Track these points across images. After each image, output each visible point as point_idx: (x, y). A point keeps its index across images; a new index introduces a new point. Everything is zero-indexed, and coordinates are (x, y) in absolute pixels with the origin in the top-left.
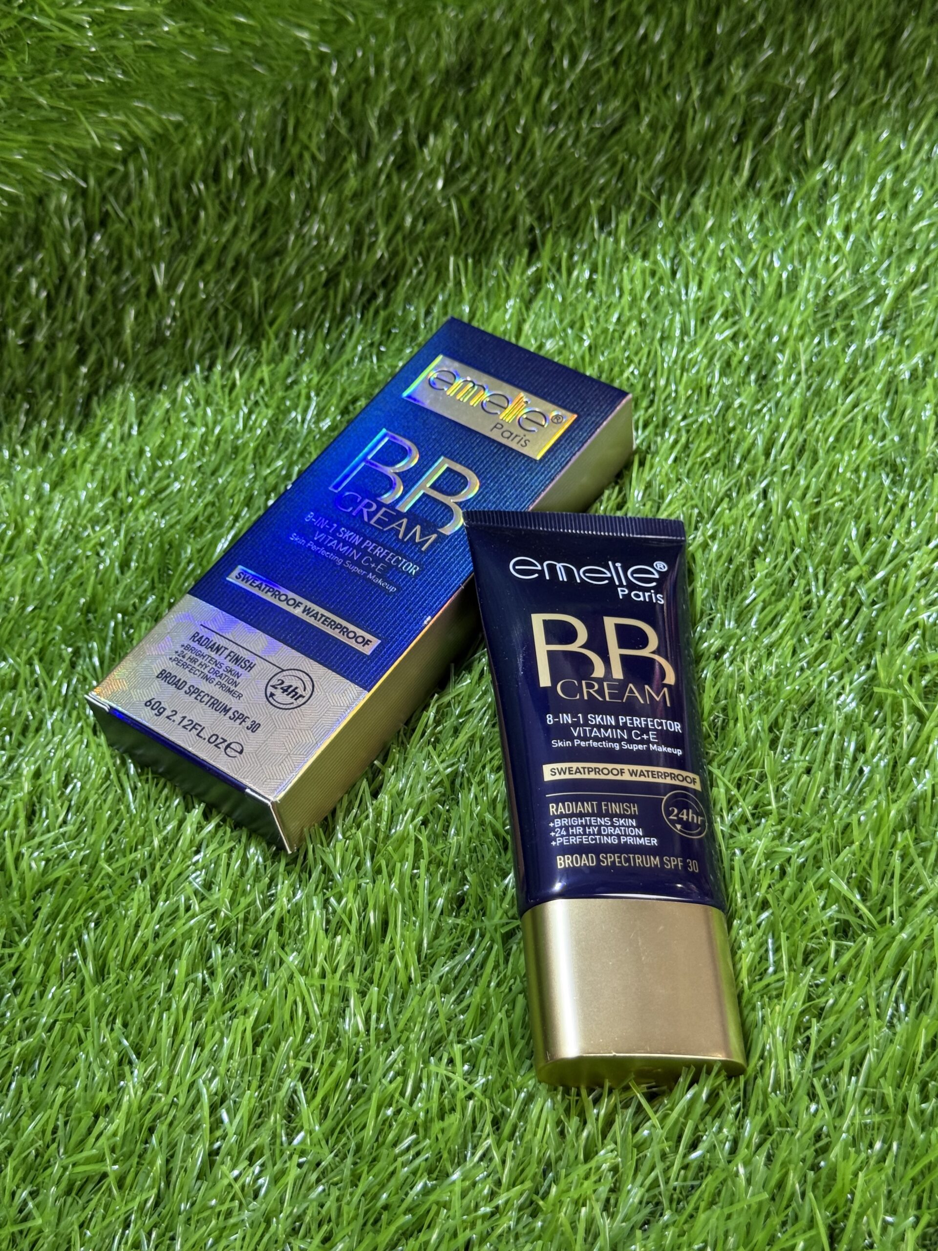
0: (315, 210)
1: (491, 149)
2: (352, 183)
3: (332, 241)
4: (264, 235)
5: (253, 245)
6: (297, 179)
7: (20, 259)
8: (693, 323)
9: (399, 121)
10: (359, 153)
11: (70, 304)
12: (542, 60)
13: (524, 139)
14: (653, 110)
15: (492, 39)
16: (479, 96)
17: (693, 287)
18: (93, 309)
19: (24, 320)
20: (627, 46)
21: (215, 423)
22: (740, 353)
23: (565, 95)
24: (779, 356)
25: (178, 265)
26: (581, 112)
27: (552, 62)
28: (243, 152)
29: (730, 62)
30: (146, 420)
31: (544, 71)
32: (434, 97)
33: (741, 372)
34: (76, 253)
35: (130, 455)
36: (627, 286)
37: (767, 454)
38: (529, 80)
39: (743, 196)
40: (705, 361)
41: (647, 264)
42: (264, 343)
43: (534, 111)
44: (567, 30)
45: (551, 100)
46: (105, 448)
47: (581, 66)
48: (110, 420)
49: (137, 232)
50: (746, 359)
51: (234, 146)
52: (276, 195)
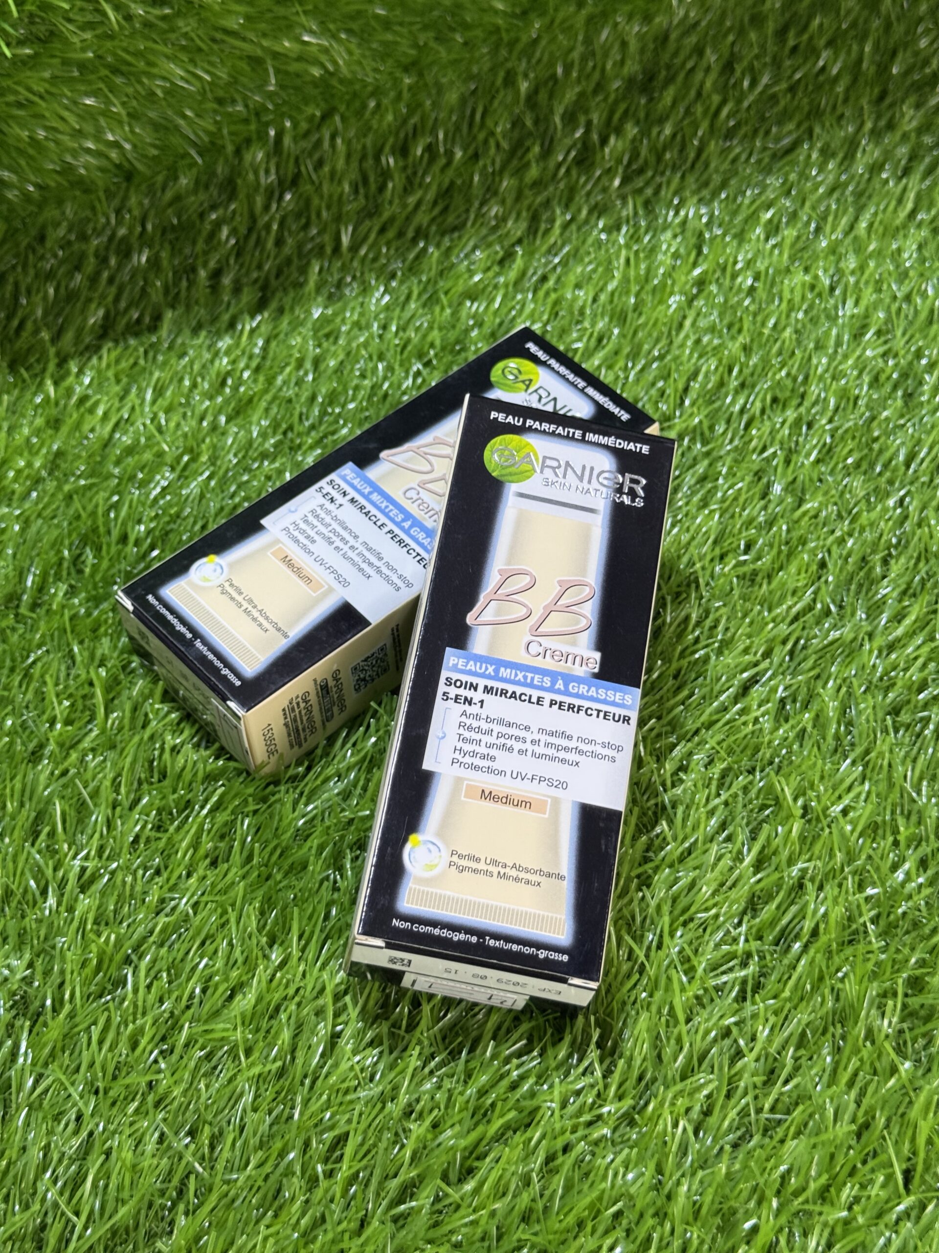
0: (496, 193)
1: (668, 156)
2: (534, 172)
3: (510, 223)
4: (445, 210)
5: (433, 220)
6: (481, 163)
7: (213, 207)
8: (846, 338)
9: (582, 119)
10: (542, 145)
11: (257, 254)
12: (723, 79)
13: (700, 151)
14: (825, 137)
15: (676, 54)
16: (660, 106)
17: (850, 303)
18: (277, 261)
19: (212, 264)
20: (805, 76)
21: (385, 378)
22: (888, 371)
23: (742, 115)
24: (927, 377)
25: (363, 229)
26: (756, 132)
27: (732, 81)
28: (434, 132)
29: (903, 101)
30: (322, 367)
31: (724, 90)
32: (616, 102)
33: (888, 388)
34: (267, 208)
35: (303, 399)
36: (787, 295)
37: (908, 466)
38: (709, 96)
39: (905, 226)
40: (855, 373)
41: (807, 278)
42: (437, 309)
43: (712, 125)
44: (748, 55)
45: (728, 117)
46: (280, 389)
47: (759, 88)
48: (287, 364)
49: (326, 196)
50: (895, 376)
51: (423, 127)
52: (460, 175)
